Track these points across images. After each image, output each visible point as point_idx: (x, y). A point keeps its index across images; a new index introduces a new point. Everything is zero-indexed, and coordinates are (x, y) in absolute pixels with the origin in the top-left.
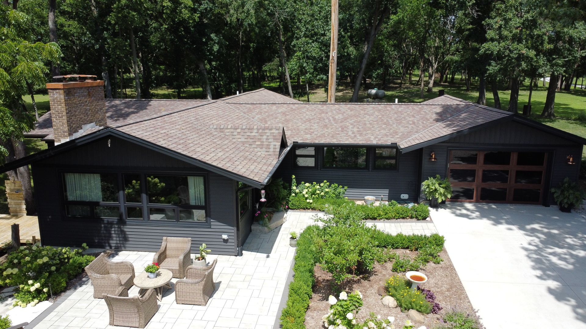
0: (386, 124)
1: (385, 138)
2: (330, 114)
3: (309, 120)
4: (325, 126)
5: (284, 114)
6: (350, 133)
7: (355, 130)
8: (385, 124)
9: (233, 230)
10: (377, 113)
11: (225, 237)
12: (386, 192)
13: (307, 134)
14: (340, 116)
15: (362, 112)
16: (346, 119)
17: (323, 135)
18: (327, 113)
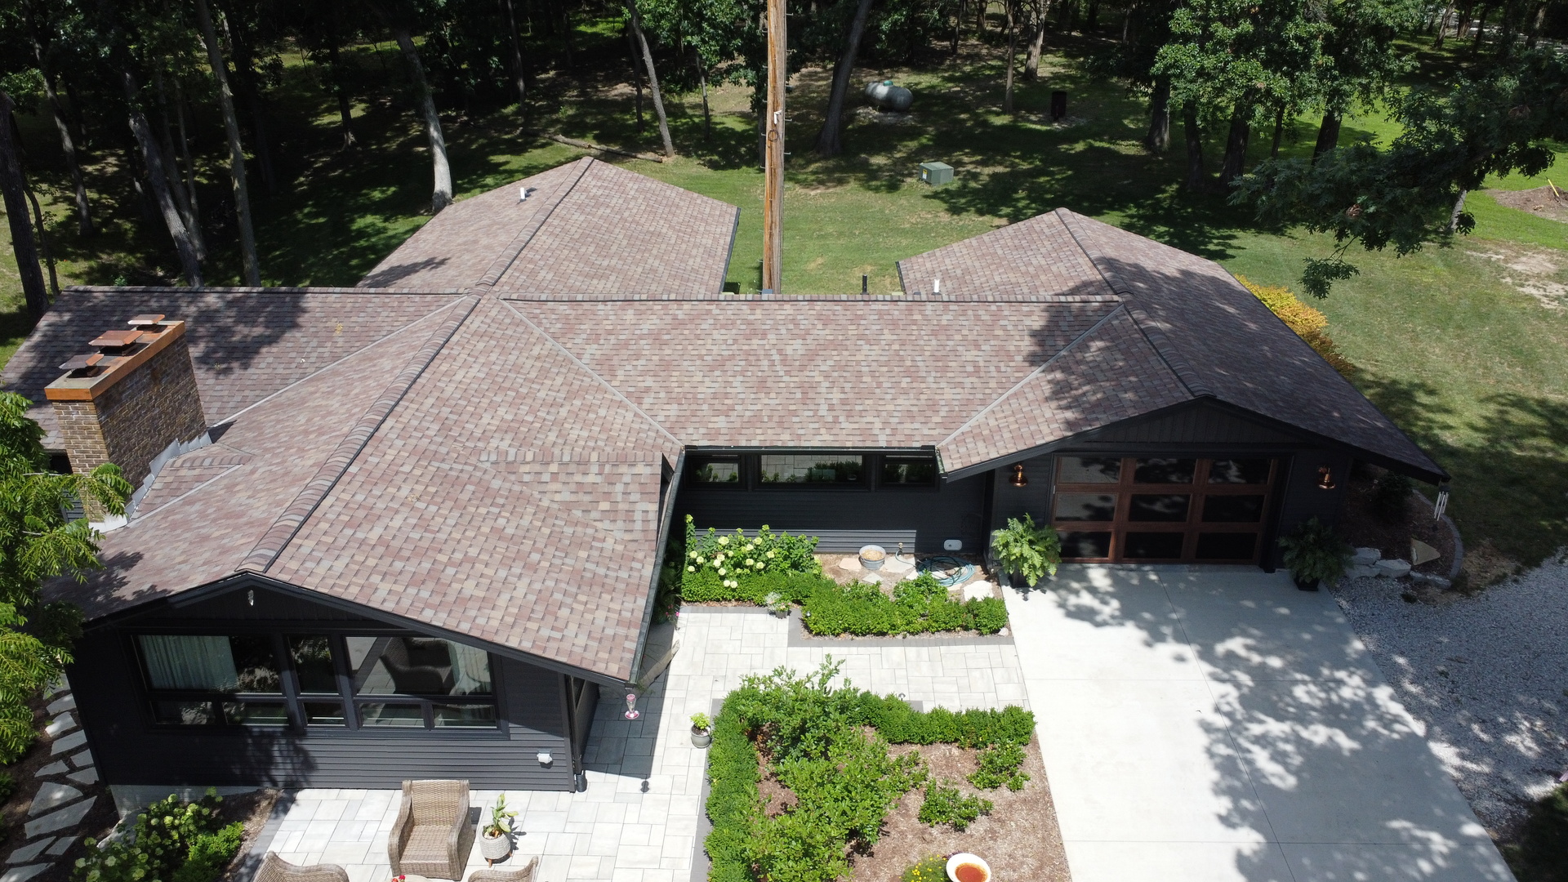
0: (912, 373)
1: (908, 427)
2: (772, 337)
3: (720, 364)
4: (762, 386)
6: (823, 410)
7: (836, 396)
8: (908, 373)
9: (563, 743)
10: (887, 336)
11: (544, 757)
12: (911, 535)
13: (717, 413)
14: (798, 344)
15: (852, 331)
16: (811, 357)
17: (756, 420)
18: (764, 335)
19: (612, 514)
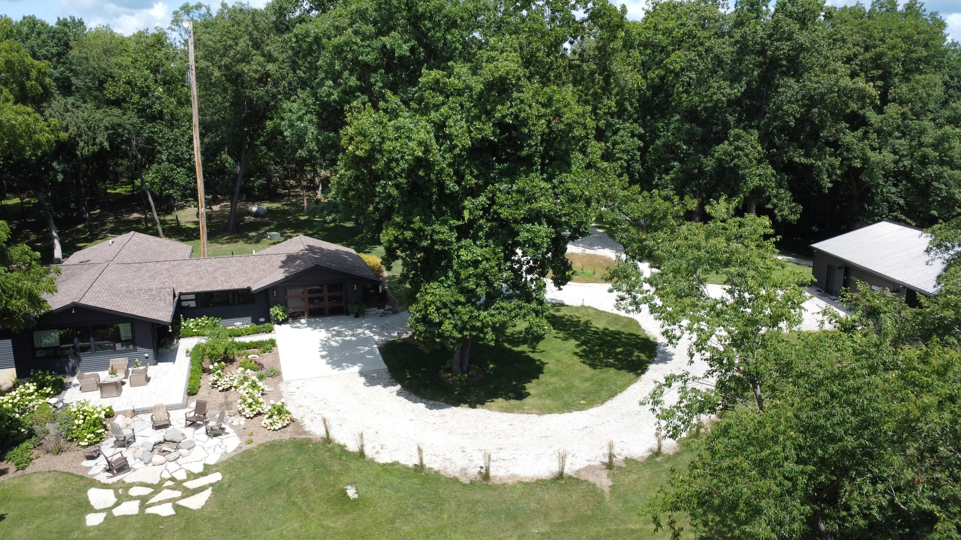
0: (245, 272)
1: (244, 284)
2: (204, 267)
3: (188, 274)
4: (201, 278)
5: (168, 270)
6: (219, 282)
7: (223, 279)
9: (151, 351)
10: (238, 264)
11: (146, 355)
12: (250, 318)
13: (188, 285)
14: (212, 268)
15: (228, 264)
16: (215, 271)
17: (200, 285)
18: (201, 267)
19: (161, 300)
